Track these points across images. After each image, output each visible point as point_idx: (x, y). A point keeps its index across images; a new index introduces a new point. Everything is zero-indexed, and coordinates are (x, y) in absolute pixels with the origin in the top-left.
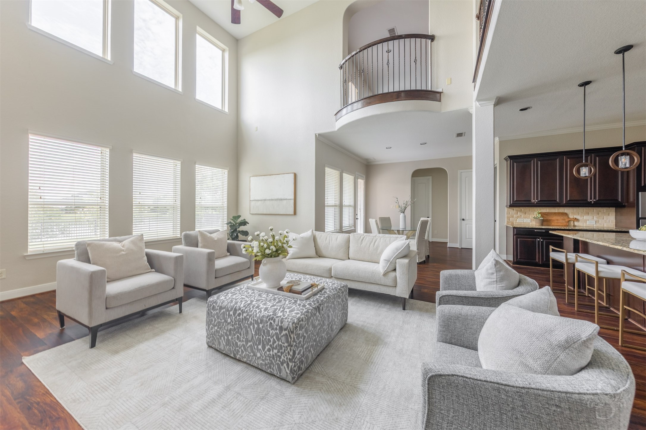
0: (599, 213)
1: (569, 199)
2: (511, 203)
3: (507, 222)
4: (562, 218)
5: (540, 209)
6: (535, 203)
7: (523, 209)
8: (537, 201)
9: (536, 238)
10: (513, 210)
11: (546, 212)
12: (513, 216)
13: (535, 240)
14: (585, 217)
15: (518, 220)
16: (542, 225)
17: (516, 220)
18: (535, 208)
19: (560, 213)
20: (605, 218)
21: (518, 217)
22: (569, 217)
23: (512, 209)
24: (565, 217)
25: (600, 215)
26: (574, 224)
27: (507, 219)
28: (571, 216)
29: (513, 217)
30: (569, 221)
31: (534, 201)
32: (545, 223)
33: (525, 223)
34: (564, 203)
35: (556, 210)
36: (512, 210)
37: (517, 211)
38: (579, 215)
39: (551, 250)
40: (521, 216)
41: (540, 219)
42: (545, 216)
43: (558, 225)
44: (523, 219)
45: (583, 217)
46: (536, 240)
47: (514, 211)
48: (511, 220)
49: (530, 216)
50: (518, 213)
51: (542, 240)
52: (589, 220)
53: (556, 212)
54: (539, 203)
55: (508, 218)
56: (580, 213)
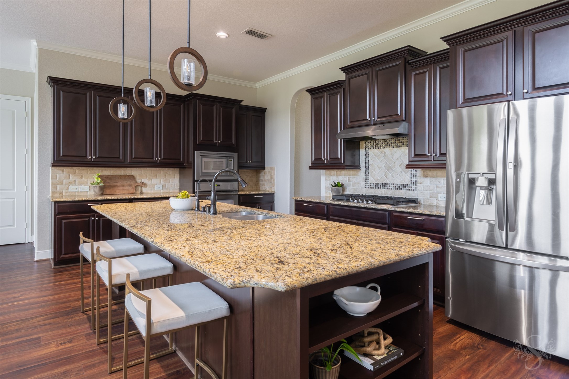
0: (165, 175)
1: (134, 157)
2: (56, 159)
3: (53, 192)
4: (129, 183)
5: (102, 170)
6: (92, 160)
7: (77, 170)
8: (94, 157)
9: (89, 217)
10: (63, 171)
11: (109, 174)
12: (63, 181)
13: (87, 219)
14: (154, 181)
15: (72, 189)
16: (102, 194)
17: (68, 189)
18: (95, 168)
19: (127, 175)
20: (171, 182)
21: (70, 183)
22: (136, 182)
23: (60, 170)
24: (133, 182)
25: (167, 177)
26: (141, 190)
27: (52, 187)
28: (139, 180)
29: (62, 184)
30: (136, 187)
31: (90, 157)
32: (108, 191)
33: (81, 192)
34: (129, 161)
35: (122, 171)
36: (61, 172)
37: (69, 172)
38: (147, 178)
39: (81, 241)
40: (75, 181)
41: (100, 185)
42: (108, 180)
43: (124, 193)
44: (78, 187)
45: (150, 181)
46: (89, 220)
47: (64, 173)
48: (58, 189)
49: (89, 180)
50: (71, 177)
51: (97, 218)
52: (156, 185)
53: (122, 174)
54: (97, 160)
55: (54, 186)
56: (148, 175)
